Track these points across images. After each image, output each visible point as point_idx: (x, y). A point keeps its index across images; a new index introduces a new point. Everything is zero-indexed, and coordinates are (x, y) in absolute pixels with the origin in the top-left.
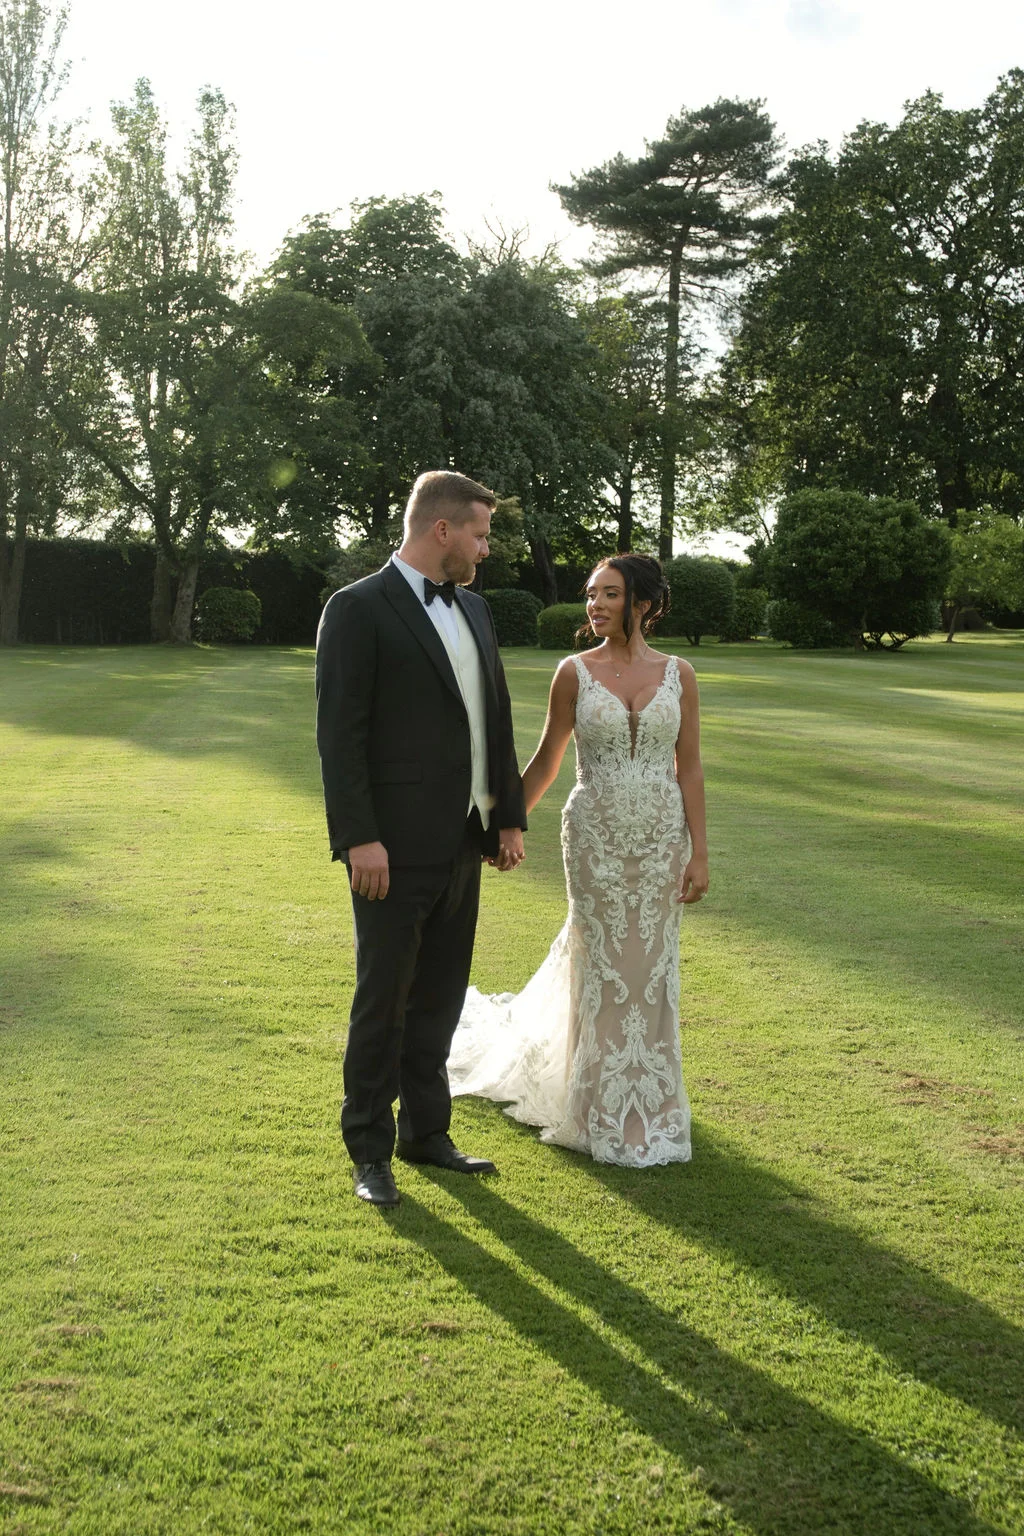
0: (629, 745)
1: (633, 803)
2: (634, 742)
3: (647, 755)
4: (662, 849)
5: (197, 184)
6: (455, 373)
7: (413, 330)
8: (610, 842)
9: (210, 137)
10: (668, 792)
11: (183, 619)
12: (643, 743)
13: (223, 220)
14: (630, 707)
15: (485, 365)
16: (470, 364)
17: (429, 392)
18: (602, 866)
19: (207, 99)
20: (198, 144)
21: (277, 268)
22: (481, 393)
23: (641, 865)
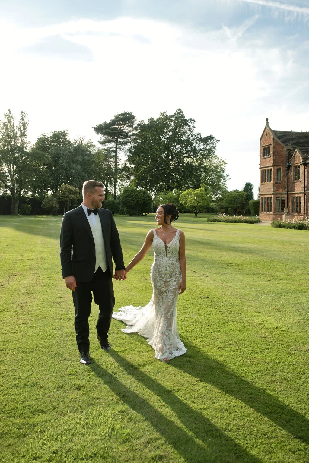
0: (165, 253)
1: (166, 268)
2: (166, 252)
3: (170, 256)
4: (174, 279)
5: (21, 128)
6: (68, 165)
7: (61, 157)
8: (161, 277)
9: (23, 119)
10: (176, 265)
11: (16, 210)
12: (169, 253)
13: (25, 135)
14: (165, 243)
15: (74, 164)
16: (71, 163)
17: (63, 169)
18: (159, 283)
19: (22, 112)
20: (20, 121)
21: (36, 144)
22: (73, 169)
23: (169, 283)
